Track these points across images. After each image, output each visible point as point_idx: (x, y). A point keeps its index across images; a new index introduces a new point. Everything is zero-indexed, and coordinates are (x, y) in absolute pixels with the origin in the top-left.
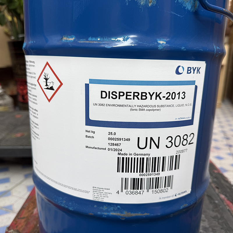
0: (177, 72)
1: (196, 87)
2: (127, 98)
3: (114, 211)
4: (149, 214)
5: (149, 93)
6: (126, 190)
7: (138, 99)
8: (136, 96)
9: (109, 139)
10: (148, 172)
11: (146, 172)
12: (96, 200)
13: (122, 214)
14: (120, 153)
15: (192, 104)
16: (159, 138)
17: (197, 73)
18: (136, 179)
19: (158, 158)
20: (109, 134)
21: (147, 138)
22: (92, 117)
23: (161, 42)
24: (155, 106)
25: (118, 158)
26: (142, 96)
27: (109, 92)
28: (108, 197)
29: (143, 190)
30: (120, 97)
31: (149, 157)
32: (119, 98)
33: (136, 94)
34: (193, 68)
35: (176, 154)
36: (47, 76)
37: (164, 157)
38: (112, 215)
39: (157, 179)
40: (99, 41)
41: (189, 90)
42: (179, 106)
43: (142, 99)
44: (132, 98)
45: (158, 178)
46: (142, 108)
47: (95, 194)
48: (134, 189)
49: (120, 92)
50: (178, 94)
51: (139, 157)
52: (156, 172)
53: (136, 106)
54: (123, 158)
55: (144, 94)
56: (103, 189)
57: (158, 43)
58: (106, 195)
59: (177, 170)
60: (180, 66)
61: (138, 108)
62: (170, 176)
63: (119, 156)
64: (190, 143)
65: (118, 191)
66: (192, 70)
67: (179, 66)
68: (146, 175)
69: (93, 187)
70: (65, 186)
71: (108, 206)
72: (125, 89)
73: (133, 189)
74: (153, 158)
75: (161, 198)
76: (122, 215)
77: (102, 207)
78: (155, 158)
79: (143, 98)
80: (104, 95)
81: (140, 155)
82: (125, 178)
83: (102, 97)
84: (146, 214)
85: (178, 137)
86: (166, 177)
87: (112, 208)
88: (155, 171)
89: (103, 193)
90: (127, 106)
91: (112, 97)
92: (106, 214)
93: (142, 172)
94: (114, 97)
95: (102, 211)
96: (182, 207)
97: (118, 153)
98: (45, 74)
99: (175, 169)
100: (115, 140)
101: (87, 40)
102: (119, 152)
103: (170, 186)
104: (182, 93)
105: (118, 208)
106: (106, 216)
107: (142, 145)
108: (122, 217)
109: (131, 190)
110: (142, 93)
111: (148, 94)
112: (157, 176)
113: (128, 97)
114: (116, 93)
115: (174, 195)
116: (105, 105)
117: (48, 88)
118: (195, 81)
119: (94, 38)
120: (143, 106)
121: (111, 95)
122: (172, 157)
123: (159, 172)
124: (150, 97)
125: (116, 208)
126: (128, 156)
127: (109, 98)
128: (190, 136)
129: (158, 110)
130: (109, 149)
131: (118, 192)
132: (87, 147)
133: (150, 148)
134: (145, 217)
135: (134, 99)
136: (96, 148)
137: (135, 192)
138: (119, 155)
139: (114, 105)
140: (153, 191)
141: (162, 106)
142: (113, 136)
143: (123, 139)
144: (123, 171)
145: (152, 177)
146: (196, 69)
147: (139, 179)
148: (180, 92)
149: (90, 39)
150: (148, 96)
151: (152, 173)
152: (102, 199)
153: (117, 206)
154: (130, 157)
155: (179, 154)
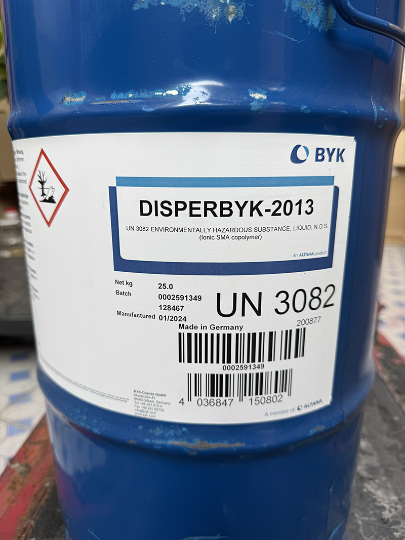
0: (295, 159)
1: (337, 190)
2: (191, 215)
3: (176, 437)
4: (243, 445)
5: (237, 203)
6: (197, 397)
7: (215, 215)
8: (209, 209)
9: (161, 297)
10: (240, 362)
11: (237, 362)
12: (142, 416)
13: (191, 443)
14: (183, 325)
15: (329, 225)
16: (260, 294)
17: (338, 161)
18: (217, 375)
19: (260, 334)
20: (159, 288)
21: (235, 295)
22: (125, 255)
23: (257, 96)
24: (249, 230)
25: (180, 334)
26: (222, 209)
27: (156, 202)
28: (162, 410)
29: (232, 397)
30: (179, 211)
31: (241, 332)
32: (177, 215)
33: (210, 206)
34: (328, 149)
35: (298, 327)
36: (43, 176)
37: (271, 334)
38: (172, 446)
39: (260, 377)
40: (130, 99)
41: (322, 196)
42: (300, 228)
43: (222, 215)
44: (203, 215)
45: (262, 374)
46: (223, 234)
47: (139, 405)
48: (213, 395)
49: (177, 203)
50: (297, 204)
51: (221, 332)
52: (257, 363)
53: (212, 230)
54: (189, 335)
55: (226, 206)
56: (153, 394)
57: (250, 97)
58: (159, 407)
59: (299, 359)
60: (300, 146)
61: (215, 234)
62: (287, 371)
63: (182, 331)
64: (327, 304)
65: (183, 399)
66: (326, 154)
67: (298, 146)
68: (236, 368)
69: (135, 391)
70: (85, 388)
71: (164, 429)
72: (187, 194)
73: (211, 396)
74: (249, 334)
75: (269, 414)
76: (191, 445)
77: (153, 430)
78: (254, 334)
79: (224, 214)
80: (147, 208)
81: (223, 328)
82: (196, 375)
83: (142, 214)
84: (238, 445)
85: (301, 292)
86: (277, 373)
87: (172, 432)
88: (253, 361)
89: (153, 402)
90: (193, 229)
91: (162, 213)
92: (160, 442)
93: (227, 363)
94: (167, 212)
95: (152, 436)
96: (312, 432)
97: (180, 325)
98: (40, 173)
99: (296, 356)
100: (172, 299)
101: (109, 98)
102: (181, 323)
103: (285, 391)
104: (307, 202)
105: (184, 433)
106: (159, 447)
107: (226, 308)
108: (191, 450)
109: (207, 398)
110: (222, 203)
111: (234, 205)
112: (259, 371)
113: (194, 212)
114: (170, 204)
115: (296, 408)
116: (150, 229)
117: (45, 201)
118: (334, 177)
119: (122, 93)
120: (225, 231)
121: (160, 209)
122: (288, 333)
123: (262, 362)
124: (239, 210)
125: (180, 431)
126: (198, 331)
127: (157, 215)
128: (326, 291)
129: (256, 237)
130: (161, 318)
131: (182, 401)
132: (119, 313)
133: (243, 315)
134: (235, 450)
135: (206, 215)
136: (135, 316)
137: (215, 402)
138: (182, 328)
139: (166, 229)
140: (251, 399)
141: (264, 229)
142: (167, 292)
143: (187, 296)
144: (190, 361)
145: (248, 372)
146: (336, 152)
147: (221, 376)
148: (301, 201)
149: (113, 96)
150: (235, 208)
151: (248, 364)
152: (153, 415)
153: (181, 429)
154: (203, 332)
155: (303, 327)
